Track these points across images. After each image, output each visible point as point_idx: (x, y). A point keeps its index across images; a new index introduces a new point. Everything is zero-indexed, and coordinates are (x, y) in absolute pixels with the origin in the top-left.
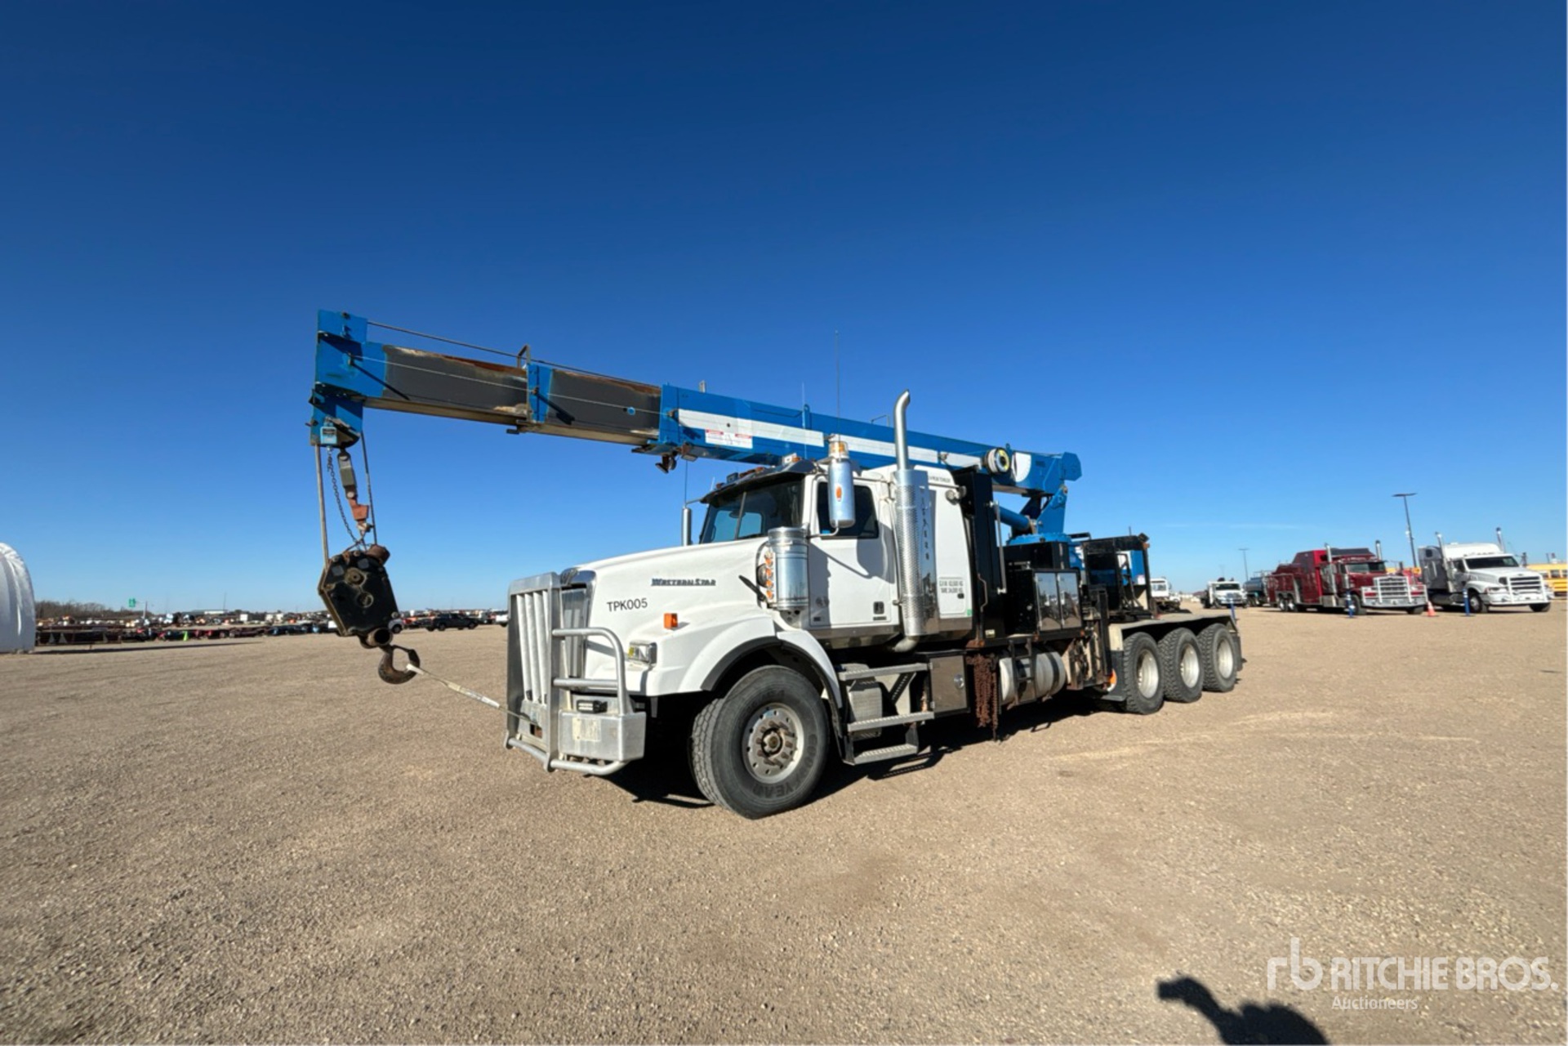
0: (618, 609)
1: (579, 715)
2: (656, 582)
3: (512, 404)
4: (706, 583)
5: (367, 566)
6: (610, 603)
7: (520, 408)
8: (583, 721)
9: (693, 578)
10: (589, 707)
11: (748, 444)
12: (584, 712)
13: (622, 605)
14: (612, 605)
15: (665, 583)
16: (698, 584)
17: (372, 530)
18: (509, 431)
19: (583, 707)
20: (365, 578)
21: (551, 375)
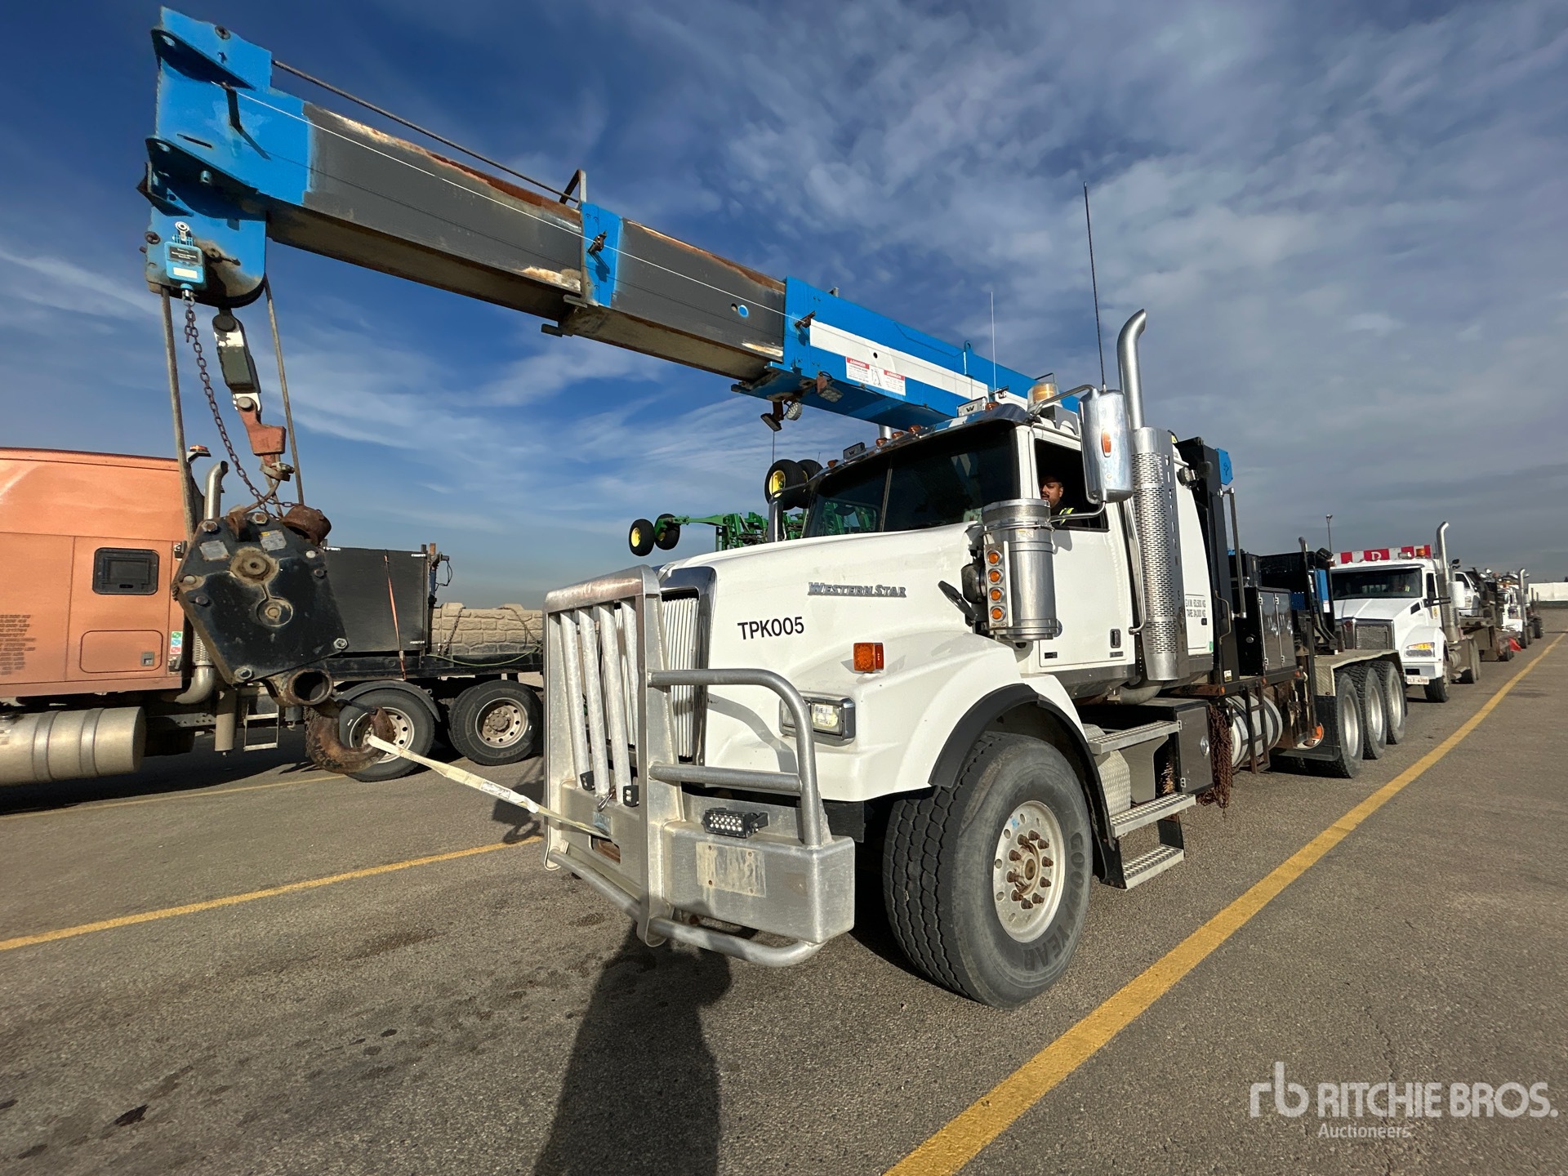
0: (758, 634)
1: (711, 837)
2: (815, 590)
3: (557, 268)
4: (893, 593)
5: (282, 545)
6: (743, 624)
7: (570, 276)
8: (721, 852)
9: (872, 584)
10: (735, 824)
11: (898, 389)
12: (720, 833)
13: (764, 628)
14: (747, 628)
15: (832, 591)
16: (880, 595)
17: (293, 476)
18: (546, 329)
19: (719, 822)
20: (277, 568)
21: (621, 228)
